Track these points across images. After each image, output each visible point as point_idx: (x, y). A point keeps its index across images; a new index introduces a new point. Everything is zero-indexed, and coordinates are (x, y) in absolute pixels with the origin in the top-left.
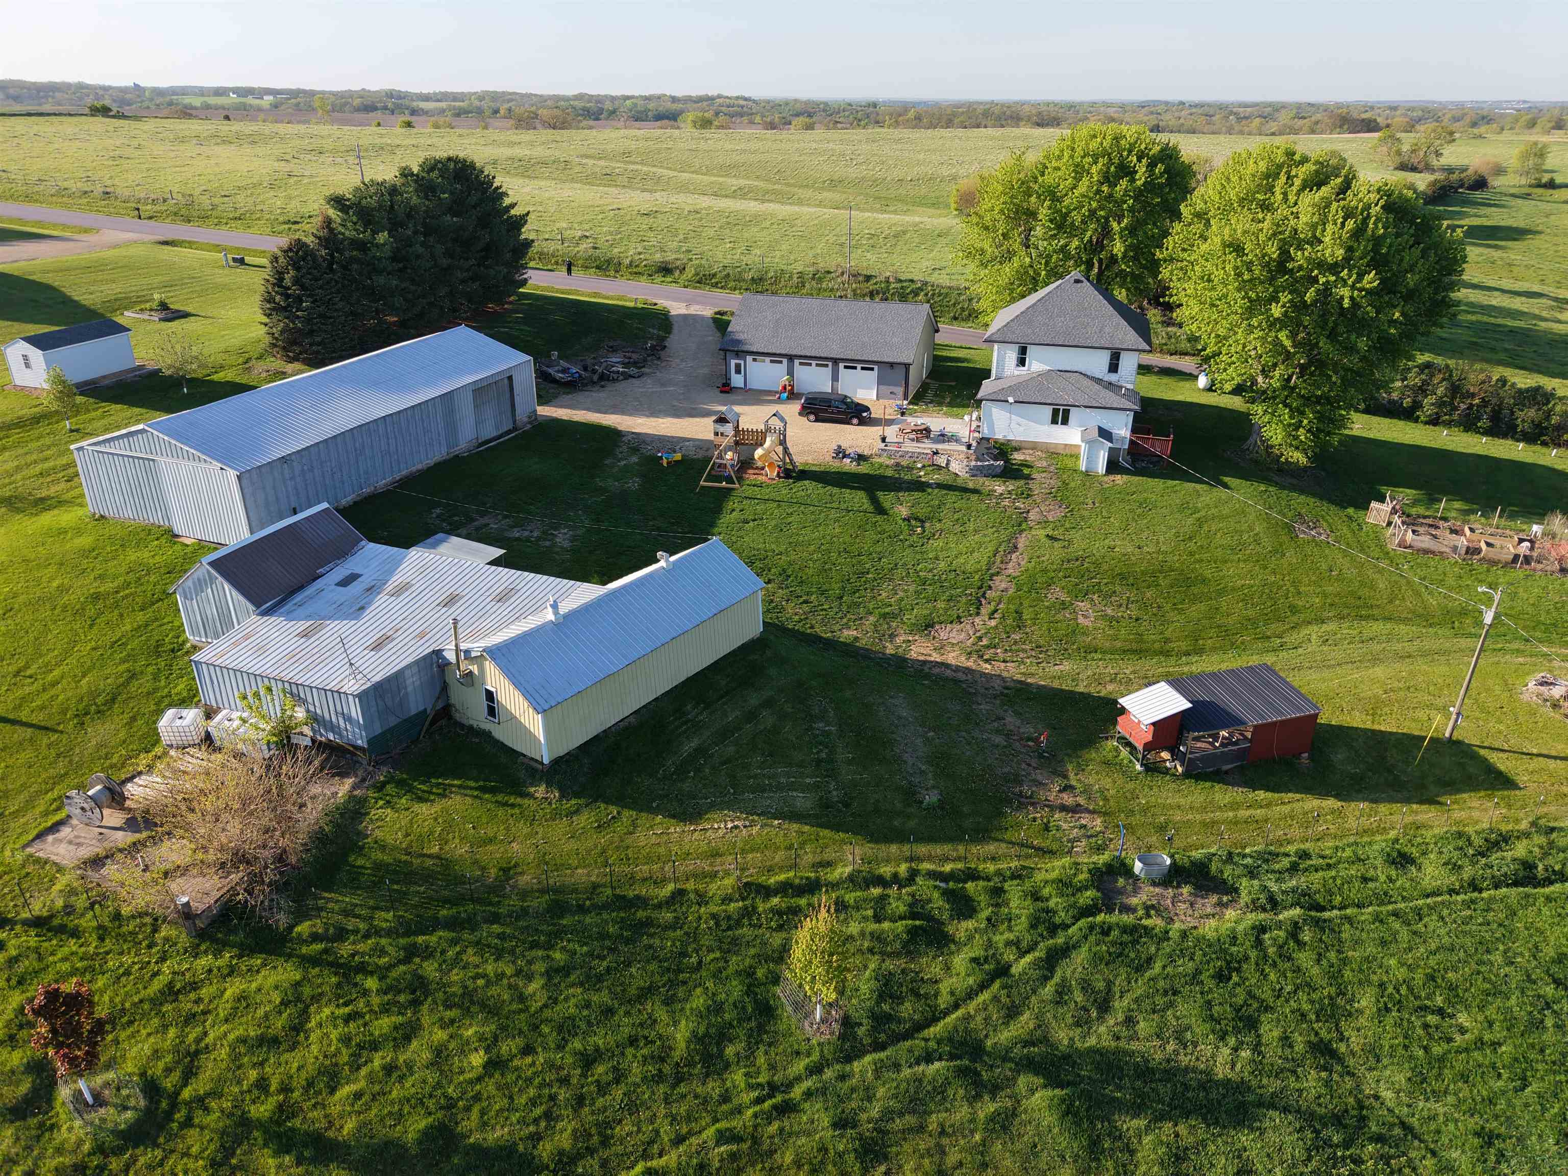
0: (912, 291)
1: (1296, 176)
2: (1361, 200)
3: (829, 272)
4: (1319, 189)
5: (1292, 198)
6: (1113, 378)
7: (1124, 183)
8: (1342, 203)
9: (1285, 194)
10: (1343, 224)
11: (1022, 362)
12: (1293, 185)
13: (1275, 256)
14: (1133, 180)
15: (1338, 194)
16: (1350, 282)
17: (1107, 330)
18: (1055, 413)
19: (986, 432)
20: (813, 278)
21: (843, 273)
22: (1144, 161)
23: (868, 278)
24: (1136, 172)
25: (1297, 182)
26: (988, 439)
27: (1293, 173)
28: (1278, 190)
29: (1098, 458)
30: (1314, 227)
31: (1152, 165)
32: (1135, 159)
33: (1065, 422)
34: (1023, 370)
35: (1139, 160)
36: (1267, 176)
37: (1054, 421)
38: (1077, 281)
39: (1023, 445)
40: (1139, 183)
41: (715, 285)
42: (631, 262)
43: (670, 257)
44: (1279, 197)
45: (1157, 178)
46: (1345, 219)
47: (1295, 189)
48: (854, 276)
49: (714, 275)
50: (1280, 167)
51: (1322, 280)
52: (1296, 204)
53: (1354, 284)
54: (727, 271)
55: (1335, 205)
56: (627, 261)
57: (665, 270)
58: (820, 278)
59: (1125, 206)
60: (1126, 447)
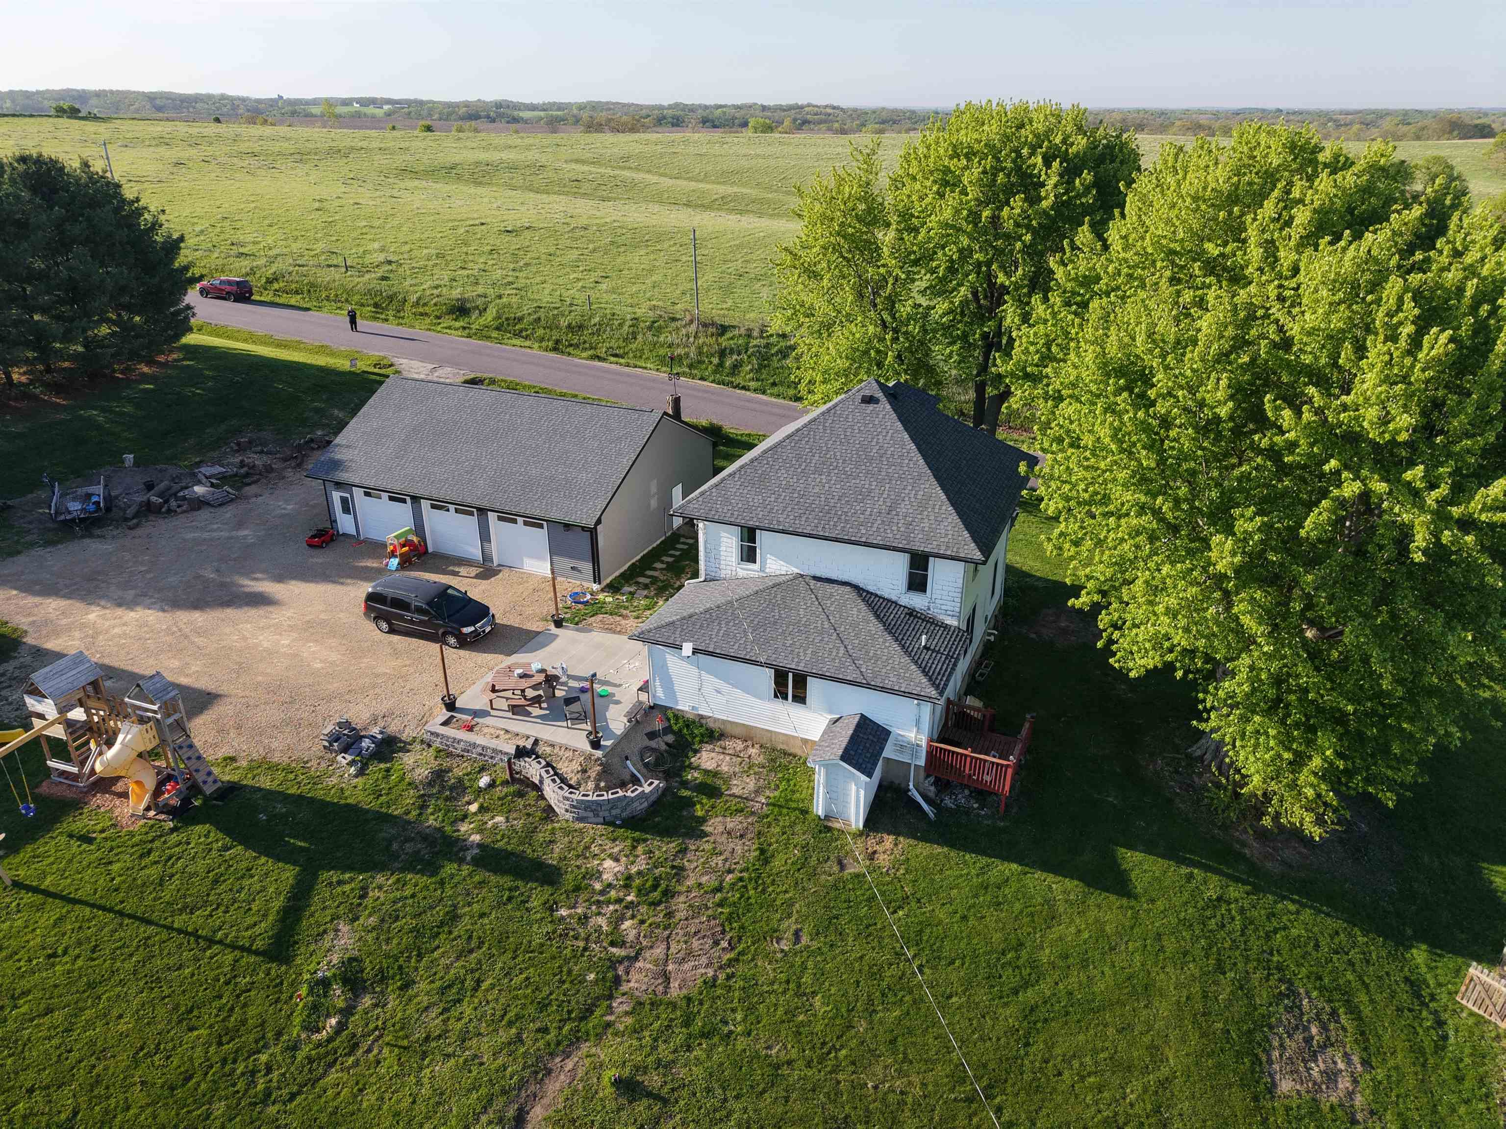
0: (780, 351)
1: (1301, 201)
2: (1471, 271)
3: (674, 319)
4: (1358, 236)
5: (1286, 257)
6: (916, 601)
7: (1018, 202)
8: (1415, 279)
9: (1270, 249)
10: (1416, 343)
11: (749, 555)
12: (1288, 223)
13: (1223, 412)
14: (1033, 200)
15: (1410, 250)
16: (1431, 498)
17: (903, 509)
18: (780, 677)
19: (660, 696)
20: (650, 328)
21: (691, 321)
22: (1056, 164)
23: (723, 329)
24: (1043, 185)
25: (1302, 216)
26: (664, 709)
27: (1296, 194)
28: (1252, 233)
29: (846, 795)
30: (1335, 340)
31: (1071, 172)
32: (1039, 160)
33: (800, 698)
34: (750, 570)
35: (1047, 163)
36: (1233, 198)
37: (780, 693)
38: (869, 400)
39: (729, 729)
40: (1045, 204)
41: (518, 334)
42: (419, 299)
43: (471, 292)
44: (1255, 253)
45: (1079, 196)
46: (1423, 325)
47: (1296, 232)
48: (705, 325)
49: (520, 319)
50: (1270, 177)
51: (1350, 489)
52: (1296, 270)
53: (1443, 502)
54: (541, 314)
55: (1393, 286)
56: (413, 298)
57: (461, 310)
58: (660, 327)
59: (1019, 245)
60: (922, 762)
